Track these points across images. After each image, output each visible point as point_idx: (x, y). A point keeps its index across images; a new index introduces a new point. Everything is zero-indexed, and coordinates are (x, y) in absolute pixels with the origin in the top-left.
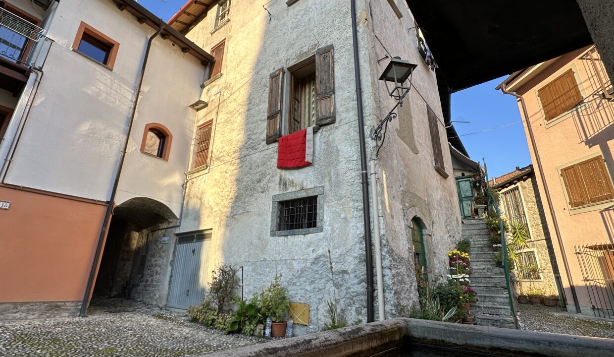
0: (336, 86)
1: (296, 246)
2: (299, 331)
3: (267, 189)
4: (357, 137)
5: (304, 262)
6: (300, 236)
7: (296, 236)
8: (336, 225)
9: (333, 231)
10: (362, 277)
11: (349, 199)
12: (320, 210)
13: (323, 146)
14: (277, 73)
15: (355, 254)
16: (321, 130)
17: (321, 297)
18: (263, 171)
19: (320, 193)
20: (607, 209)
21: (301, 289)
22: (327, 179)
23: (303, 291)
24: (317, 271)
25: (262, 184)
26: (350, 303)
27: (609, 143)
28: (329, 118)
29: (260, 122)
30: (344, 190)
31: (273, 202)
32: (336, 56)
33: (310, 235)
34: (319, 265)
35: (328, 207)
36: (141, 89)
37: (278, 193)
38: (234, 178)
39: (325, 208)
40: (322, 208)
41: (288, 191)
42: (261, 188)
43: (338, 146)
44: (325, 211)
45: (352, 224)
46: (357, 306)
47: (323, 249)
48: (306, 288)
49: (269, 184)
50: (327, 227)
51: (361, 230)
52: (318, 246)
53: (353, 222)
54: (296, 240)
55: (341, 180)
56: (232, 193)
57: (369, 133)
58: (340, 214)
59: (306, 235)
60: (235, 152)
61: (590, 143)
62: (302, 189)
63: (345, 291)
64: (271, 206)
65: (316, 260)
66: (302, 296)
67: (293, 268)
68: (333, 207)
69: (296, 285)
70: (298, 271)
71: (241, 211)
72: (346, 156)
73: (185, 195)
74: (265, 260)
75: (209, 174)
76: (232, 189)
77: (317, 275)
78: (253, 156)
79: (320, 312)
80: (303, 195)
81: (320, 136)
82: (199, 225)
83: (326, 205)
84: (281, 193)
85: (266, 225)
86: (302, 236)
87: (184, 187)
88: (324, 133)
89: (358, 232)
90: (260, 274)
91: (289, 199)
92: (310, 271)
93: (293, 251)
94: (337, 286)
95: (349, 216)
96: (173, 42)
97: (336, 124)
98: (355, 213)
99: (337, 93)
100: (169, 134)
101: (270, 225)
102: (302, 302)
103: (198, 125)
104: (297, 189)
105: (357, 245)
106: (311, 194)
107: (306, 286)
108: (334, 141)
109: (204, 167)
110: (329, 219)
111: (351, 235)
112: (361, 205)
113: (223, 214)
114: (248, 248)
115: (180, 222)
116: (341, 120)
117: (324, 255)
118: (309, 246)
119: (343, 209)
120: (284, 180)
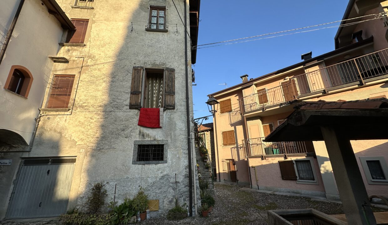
0: (176, 91)
1: (150, 170)
2: (152, 214)
3: (130, 136)
4: (186, 120)
5: (155, 179)
6: (153, 165)
7: (150, 165)
8: (174, 160)
9: (172, 163)
10: (186, 184)
11: (180, 148)
12: (165, 152)
13: (167, 119)
14: (139, 69)
15: (183, 174)
16: (166, 111)
17: (165, 195)
18: (127, 125)
19: (166, 143)
20: (233, 148)
21: (153, 193)
22: (169, 137)
23: (154, 194)
24: (163, 182)
25: (126, 133)
26: (181, 196)
27: (237, 127)
28: (172, 106)
29: (123, 93)
30: (178, 144)
31: (134, 144)
32: (176, 76)
33: (159, 164)
34: (164, 180)
35: (170, 151)
36: (12, 34)
37: (138, 139)
38: (98, 124)
39: (168, 151)
40: (167, 151)
41: (146, 140)
42: (125, 135)
43: (176, 121)
44: (168, 153)
45: (182, 160)
46: (184, 197)
47: (167, 171)
48: (156, 192)
49: (132, 133)
50: (169, 161)
51: (186, 163)
52: (164, 170)
53: (183, 159)
54: (150, 167)
55: (177, 138)
56: (98, 134)
57: (191, 120)
58: (176, 155)
59: (157, 165)
60: (100, 106)
61: (232, 125)
62: (155, 140)
63: (178, 191)
64: (133, 147)
65: (163, 177)
66: (154, 196)
67: (148, 182)
68: (172, 151)
69: (150, 190)
70: (151, 183)
71: (107, 147)
72: (180, 128)
73: (37, 127)
74: (128, 178)
75: (71, 116)
76: (98, 131)
77: (163, 185)
78: (118, 113)
79: (165, 203)
80: (156, 143)
81: (166, 114)
82: (58, 153)
83: (169, 150)
84: (140, 140)
85: (129, 157)
86: (155, 165)
87: (37, 120)
88: (168, 113)
89: (185, 164)
90: (124, 186)
91: (146, 144)
92: (159, 183)
93: (148, 173)
94: (174, 189)
95: (181, 156)
96: (43, 2)
97: (175, 110)
98: (184, 155)
99: (176, 95)
100: (31, 77)
101: (132, 158)
102: (154, 199)
103: (55, 73)
104: (152, 139)
105: (184, 170)
106: (160, 143)
107: (156, 191)
108: (173, 118)
109: (66, 109)
110: (170, 157)
111: (181, 165)
112: (187, 152)
113: (89, 148)
114: (113, 171)
115: (31, 149)
116: (177, 109)
117: (167, 175)
118: (158, 170)
119: (178, 153)
120: (142, 133)
